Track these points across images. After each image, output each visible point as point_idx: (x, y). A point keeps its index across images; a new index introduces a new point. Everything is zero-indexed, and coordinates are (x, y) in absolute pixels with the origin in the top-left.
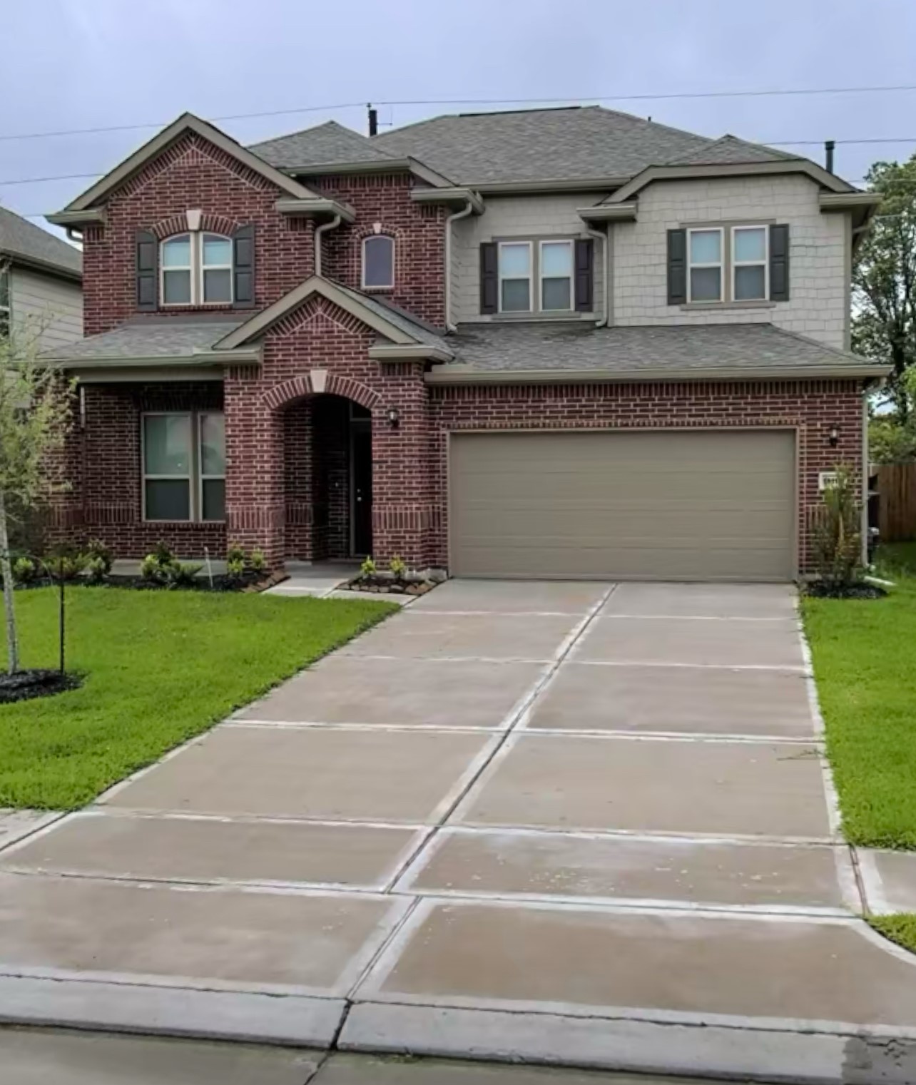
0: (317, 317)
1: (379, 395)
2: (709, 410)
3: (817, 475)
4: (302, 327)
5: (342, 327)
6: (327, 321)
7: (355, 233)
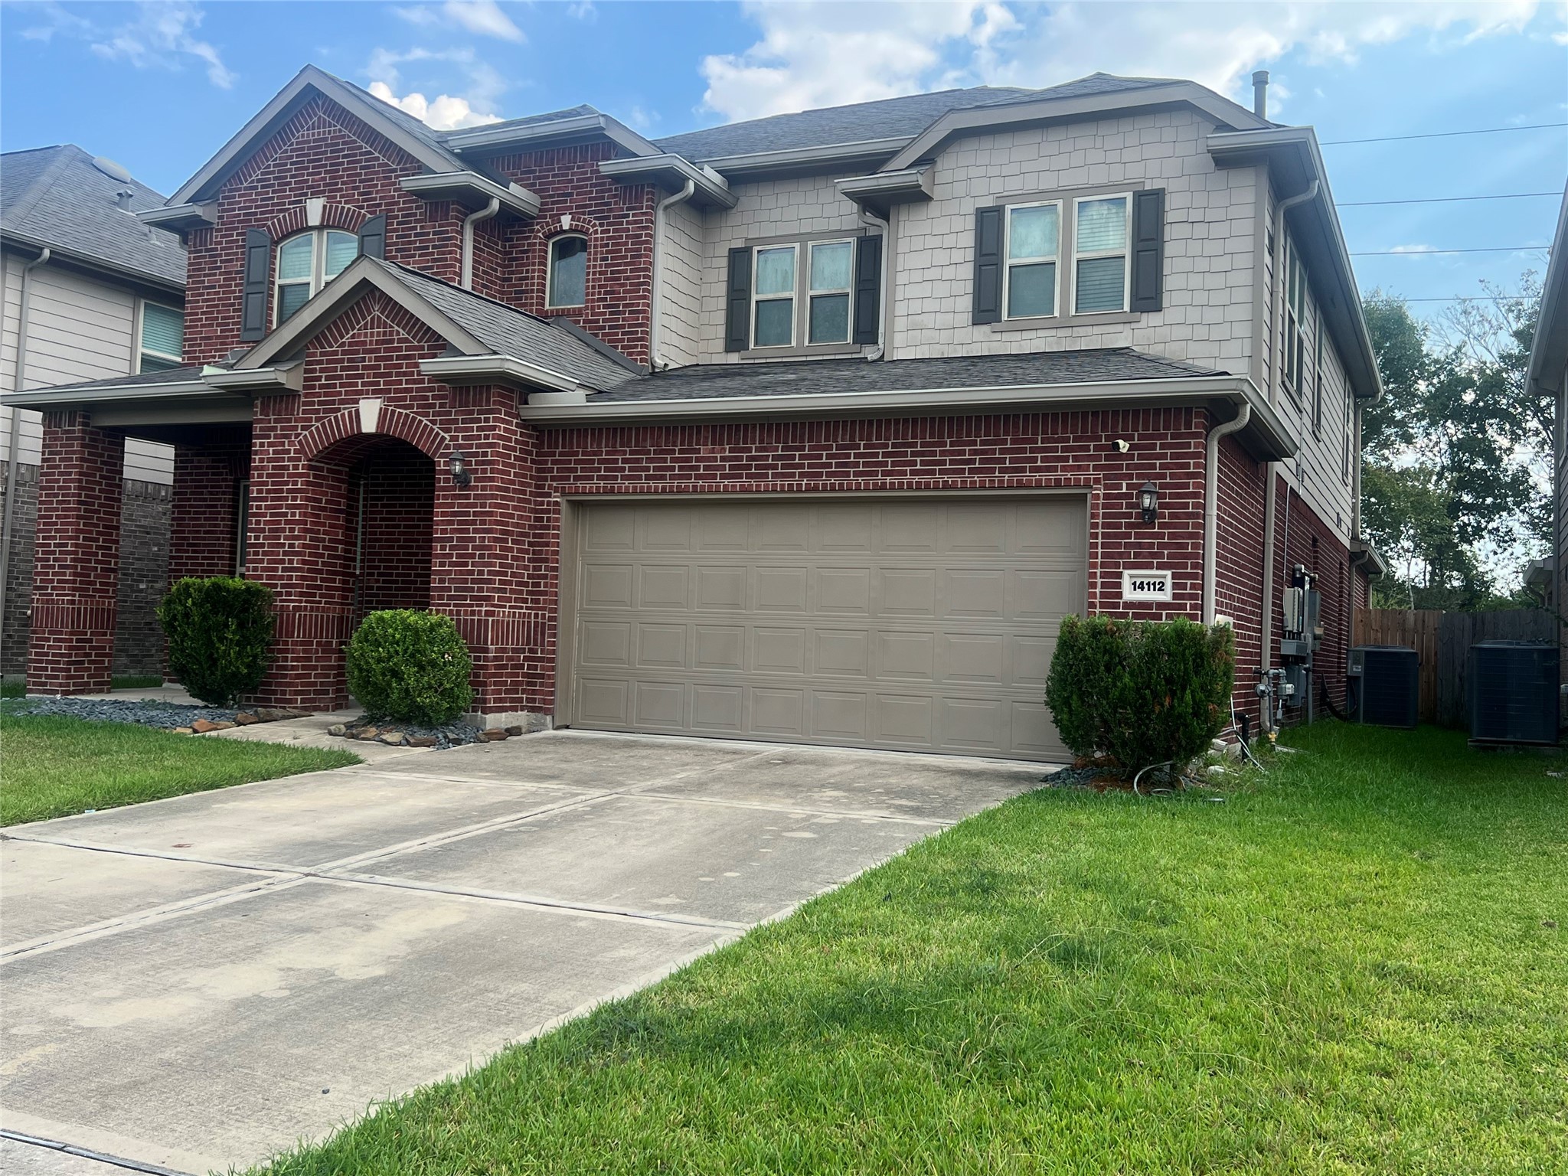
0: (372, 319)
1: (446, 435)
2: (943, 462)
3: (1120, 575)
4: (353, 336)
5: (403, 334)
6: (385, 325)
7: (539, 231)
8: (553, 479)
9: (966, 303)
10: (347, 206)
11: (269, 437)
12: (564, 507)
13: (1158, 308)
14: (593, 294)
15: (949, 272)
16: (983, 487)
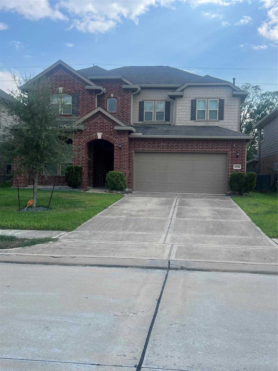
0: (99, 118)
1: (116, 140)
2: (205, 147)
3: (233, 165)
4: (95, 121)
5: (106, 121)
6: (102, 119)
7: (106, 97)
8: (132, 148)
9: (189, 116)
10: (69, 90)
11: (76, 139)
12: (134, 153)
13: (223, 119)
14: (118, 110)
15: (186, 111)
16: (211, 151)
